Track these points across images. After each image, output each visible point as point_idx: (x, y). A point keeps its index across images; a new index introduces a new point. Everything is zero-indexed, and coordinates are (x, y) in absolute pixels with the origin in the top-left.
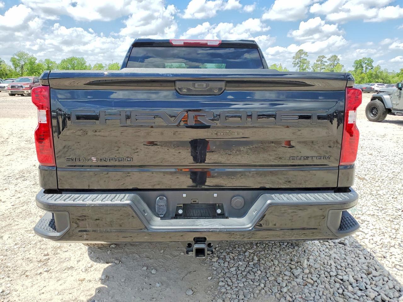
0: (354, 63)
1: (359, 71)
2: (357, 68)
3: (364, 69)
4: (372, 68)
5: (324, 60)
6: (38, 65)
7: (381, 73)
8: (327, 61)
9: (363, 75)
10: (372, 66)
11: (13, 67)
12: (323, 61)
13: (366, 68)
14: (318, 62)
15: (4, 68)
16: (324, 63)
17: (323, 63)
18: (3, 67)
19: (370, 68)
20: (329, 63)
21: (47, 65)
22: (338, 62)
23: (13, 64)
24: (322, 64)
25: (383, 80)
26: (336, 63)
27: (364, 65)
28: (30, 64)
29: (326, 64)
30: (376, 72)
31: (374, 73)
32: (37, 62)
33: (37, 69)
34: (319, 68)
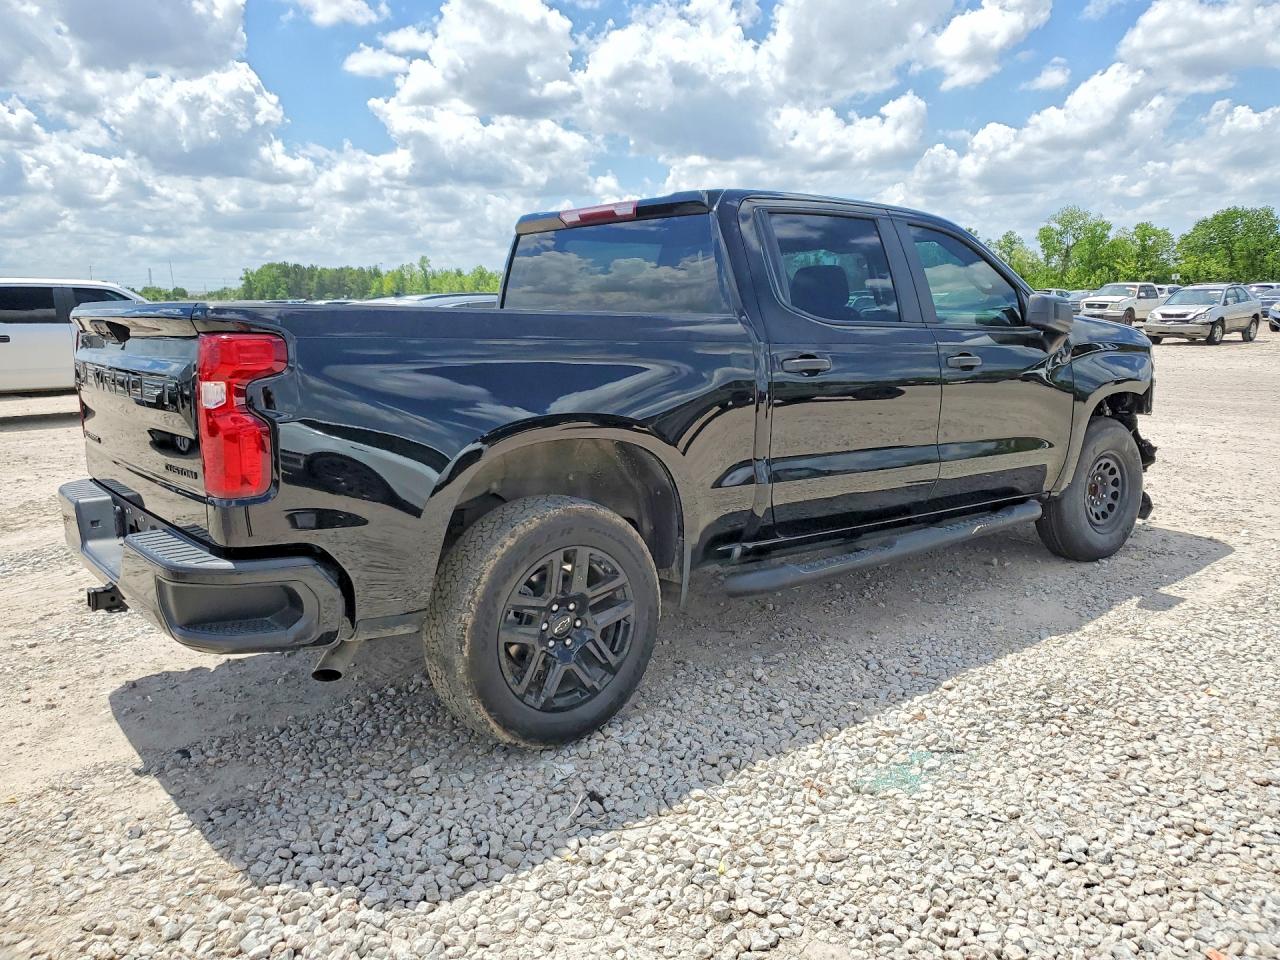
6: (1113, 245)
11: (1041, 256)
15: (1019, 260)
18: (1019, 256)
21: (1139, 242)
23: (1043, 247)
28: (1091, 244)
32: (1112, 235)
33: (1109, 257)
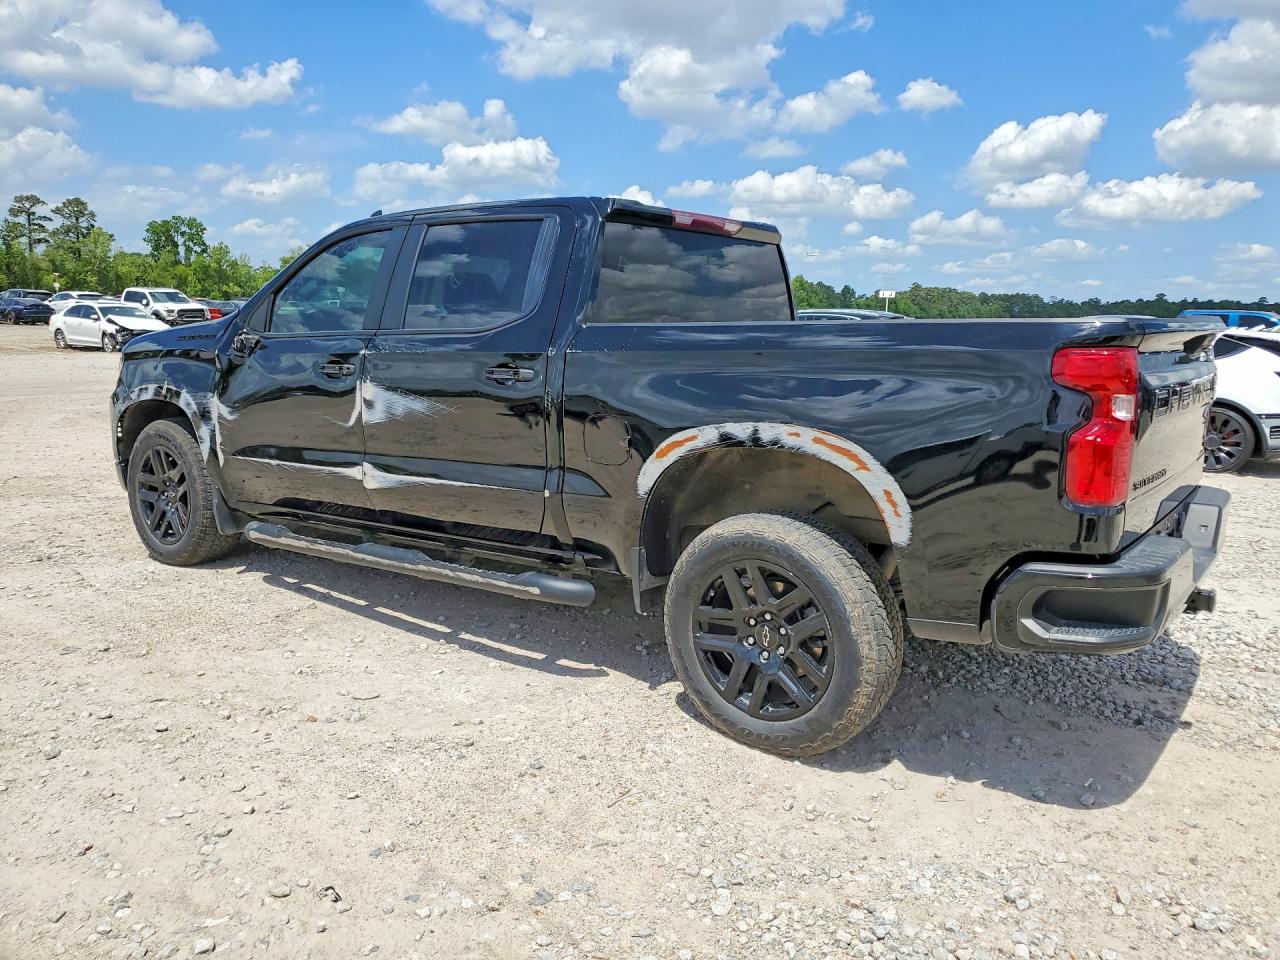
0: (148, 231)
1: (166, 256)
2: (157, 248)
3: (182, 250)
4: (204, 251)
5: (39, 210)
7: (234, 265)
8: (52, 216)
9: (180, 269)
10: (204, 244)
12: (34, 213)
13: (189, 250)
14: (16, 216)
16: (41, 222)
17: (36, 222)
19: (199, 250)
20: (58, 222)
22: (92, 222)
24: (35, 224)
25: (240, 286)
26: (85, 225)
27: (180, 240)
29: (50, 226)
30: (219, 263)
31: (214, 265)
34: (24, 240)
